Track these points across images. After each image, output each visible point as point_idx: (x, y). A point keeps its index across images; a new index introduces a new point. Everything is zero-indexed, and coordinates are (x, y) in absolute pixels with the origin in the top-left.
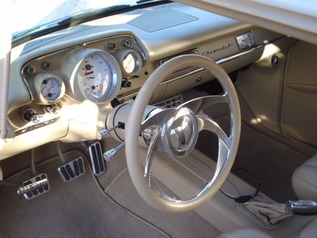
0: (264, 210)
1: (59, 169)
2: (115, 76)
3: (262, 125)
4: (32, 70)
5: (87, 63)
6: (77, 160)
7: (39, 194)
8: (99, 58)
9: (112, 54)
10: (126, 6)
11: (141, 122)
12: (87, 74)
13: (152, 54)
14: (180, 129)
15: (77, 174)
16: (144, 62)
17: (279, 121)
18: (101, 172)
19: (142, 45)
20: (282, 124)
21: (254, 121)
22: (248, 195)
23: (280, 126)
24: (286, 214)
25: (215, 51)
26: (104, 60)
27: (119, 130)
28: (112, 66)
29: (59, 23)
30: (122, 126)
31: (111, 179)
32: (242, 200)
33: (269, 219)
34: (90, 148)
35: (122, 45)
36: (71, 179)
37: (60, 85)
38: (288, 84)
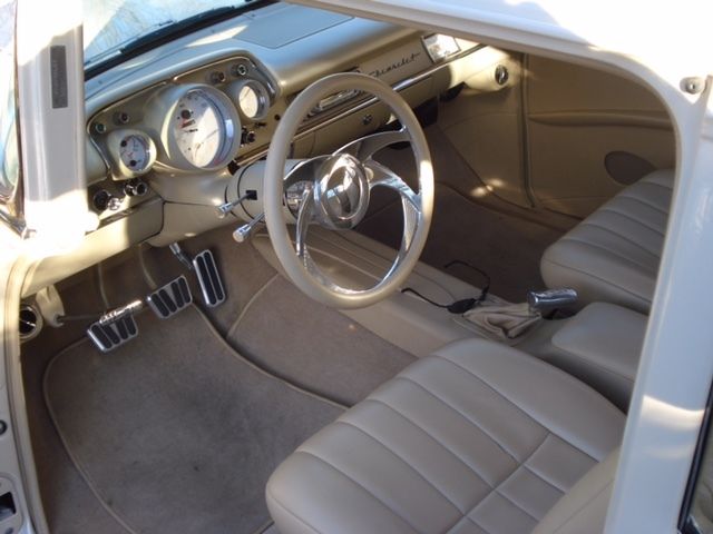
0: (497, 317)
1: (149, 299)
2: (229, 123)
3: (496, 196)
4: (101, 126)
5: (184, 108)
6: (177, 280)
7: (122, 341)
8: (200, 98)
9: (221, 89)
10: (228, 8)
11: (282, 176)
12: (185, 125)
13: (283, 83)
14: (341, 188)
15: (181, 304)
16: (272, 98)
17: (526, 185)
18: (218, 302)
19: (266, 69)
20: (532, 191)
21: (480, 191)
22: (469, 298)
23: (530, 198)
24: (530, 317)
25: (389, 69)
26: (210, 100)
27: (249, 203)
28: (222, 108)
29: (122, 50)
30: (252, 195)
31: (237, 312)
32: (460, 307)
33: (506, 331)
34: (195, 262)
35: (233, 75)
36: (171, 314)
37: (146, 146)
38: (531, 116)
